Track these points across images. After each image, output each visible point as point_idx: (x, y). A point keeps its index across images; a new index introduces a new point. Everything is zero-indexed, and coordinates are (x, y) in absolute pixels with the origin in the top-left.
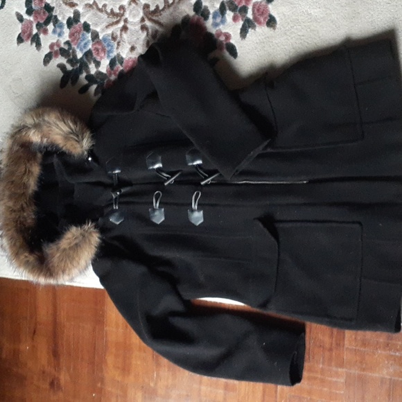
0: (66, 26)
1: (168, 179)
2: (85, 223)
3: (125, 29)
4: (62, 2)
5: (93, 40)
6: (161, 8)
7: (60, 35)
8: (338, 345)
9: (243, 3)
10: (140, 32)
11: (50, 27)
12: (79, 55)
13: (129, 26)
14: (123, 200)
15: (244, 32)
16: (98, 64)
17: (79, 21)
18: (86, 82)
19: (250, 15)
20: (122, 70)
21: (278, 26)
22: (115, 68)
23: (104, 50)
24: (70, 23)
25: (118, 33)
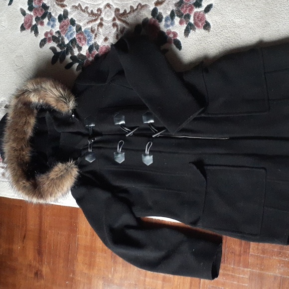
0: (57, 21)
1: (129, 132)
2: (68, 161)
3: (101, 25)
4: (55, 3)
5: (77, 31)
6: (128, 12)
7: (52, 26)
8: (245, 252)
9: (187, 12)
10: (112, 27)
11: (46, 20)
12: (67, 42)
13: (104, 23)
14: (95, 145)
15: (187, 32)
16: (80, 49)
17: (67, 17)
18: (71, 61)
19: (192, 21)
20: (98, 54)
21: (211, 29)
22: (93, 52)
23: (85, 39)
24: (61, 18)
25: (96, 28)
